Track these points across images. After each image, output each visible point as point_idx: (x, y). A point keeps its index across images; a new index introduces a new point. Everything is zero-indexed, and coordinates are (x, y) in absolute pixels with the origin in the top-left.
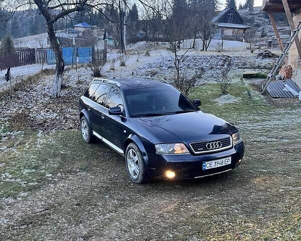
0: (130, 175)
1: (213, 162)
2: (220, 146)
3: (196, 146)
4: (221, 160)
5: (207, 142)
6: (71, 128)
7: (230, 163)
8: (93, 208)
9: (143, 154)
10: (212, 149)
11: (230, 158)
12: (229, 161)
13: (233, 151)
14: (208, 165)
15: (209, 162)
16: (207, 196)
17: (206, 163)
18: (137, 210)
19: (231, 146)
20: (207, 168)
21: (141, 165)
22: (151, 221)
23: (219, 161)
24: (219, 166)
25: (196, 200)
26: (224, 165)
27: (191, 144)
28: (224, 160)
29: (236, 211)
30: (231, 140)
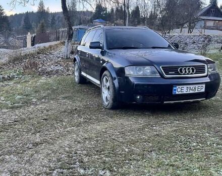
0: (104, 102)
1: (185, 87)
2: (193, 71)
3: (167, 70)
4: (194, 86)
5: (179, 67)
6: (69, 75)
7: (203, 90)
8: (57, 123)
9: (113, 79)
10: (184, 74)
11: (204, 86)
12: (202, 89)
13: (207, 80)
14: (179, 90)
15: (180, 87)
16: (177, 121)
17: (177, 87)
18: (99, 127)
19: (205, 74)
20: (177, 93)
21: (111, 90)
22: (110, 136)
23: (192, 86)
24: (191, 92)
25: (163, 124)
26: (196, 91)
27: (162, 67)
28: (197, 86)
29: (207, 134)
30: (206, 68)
